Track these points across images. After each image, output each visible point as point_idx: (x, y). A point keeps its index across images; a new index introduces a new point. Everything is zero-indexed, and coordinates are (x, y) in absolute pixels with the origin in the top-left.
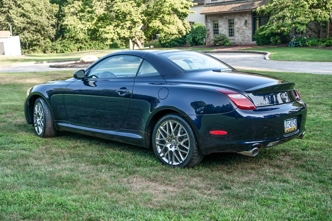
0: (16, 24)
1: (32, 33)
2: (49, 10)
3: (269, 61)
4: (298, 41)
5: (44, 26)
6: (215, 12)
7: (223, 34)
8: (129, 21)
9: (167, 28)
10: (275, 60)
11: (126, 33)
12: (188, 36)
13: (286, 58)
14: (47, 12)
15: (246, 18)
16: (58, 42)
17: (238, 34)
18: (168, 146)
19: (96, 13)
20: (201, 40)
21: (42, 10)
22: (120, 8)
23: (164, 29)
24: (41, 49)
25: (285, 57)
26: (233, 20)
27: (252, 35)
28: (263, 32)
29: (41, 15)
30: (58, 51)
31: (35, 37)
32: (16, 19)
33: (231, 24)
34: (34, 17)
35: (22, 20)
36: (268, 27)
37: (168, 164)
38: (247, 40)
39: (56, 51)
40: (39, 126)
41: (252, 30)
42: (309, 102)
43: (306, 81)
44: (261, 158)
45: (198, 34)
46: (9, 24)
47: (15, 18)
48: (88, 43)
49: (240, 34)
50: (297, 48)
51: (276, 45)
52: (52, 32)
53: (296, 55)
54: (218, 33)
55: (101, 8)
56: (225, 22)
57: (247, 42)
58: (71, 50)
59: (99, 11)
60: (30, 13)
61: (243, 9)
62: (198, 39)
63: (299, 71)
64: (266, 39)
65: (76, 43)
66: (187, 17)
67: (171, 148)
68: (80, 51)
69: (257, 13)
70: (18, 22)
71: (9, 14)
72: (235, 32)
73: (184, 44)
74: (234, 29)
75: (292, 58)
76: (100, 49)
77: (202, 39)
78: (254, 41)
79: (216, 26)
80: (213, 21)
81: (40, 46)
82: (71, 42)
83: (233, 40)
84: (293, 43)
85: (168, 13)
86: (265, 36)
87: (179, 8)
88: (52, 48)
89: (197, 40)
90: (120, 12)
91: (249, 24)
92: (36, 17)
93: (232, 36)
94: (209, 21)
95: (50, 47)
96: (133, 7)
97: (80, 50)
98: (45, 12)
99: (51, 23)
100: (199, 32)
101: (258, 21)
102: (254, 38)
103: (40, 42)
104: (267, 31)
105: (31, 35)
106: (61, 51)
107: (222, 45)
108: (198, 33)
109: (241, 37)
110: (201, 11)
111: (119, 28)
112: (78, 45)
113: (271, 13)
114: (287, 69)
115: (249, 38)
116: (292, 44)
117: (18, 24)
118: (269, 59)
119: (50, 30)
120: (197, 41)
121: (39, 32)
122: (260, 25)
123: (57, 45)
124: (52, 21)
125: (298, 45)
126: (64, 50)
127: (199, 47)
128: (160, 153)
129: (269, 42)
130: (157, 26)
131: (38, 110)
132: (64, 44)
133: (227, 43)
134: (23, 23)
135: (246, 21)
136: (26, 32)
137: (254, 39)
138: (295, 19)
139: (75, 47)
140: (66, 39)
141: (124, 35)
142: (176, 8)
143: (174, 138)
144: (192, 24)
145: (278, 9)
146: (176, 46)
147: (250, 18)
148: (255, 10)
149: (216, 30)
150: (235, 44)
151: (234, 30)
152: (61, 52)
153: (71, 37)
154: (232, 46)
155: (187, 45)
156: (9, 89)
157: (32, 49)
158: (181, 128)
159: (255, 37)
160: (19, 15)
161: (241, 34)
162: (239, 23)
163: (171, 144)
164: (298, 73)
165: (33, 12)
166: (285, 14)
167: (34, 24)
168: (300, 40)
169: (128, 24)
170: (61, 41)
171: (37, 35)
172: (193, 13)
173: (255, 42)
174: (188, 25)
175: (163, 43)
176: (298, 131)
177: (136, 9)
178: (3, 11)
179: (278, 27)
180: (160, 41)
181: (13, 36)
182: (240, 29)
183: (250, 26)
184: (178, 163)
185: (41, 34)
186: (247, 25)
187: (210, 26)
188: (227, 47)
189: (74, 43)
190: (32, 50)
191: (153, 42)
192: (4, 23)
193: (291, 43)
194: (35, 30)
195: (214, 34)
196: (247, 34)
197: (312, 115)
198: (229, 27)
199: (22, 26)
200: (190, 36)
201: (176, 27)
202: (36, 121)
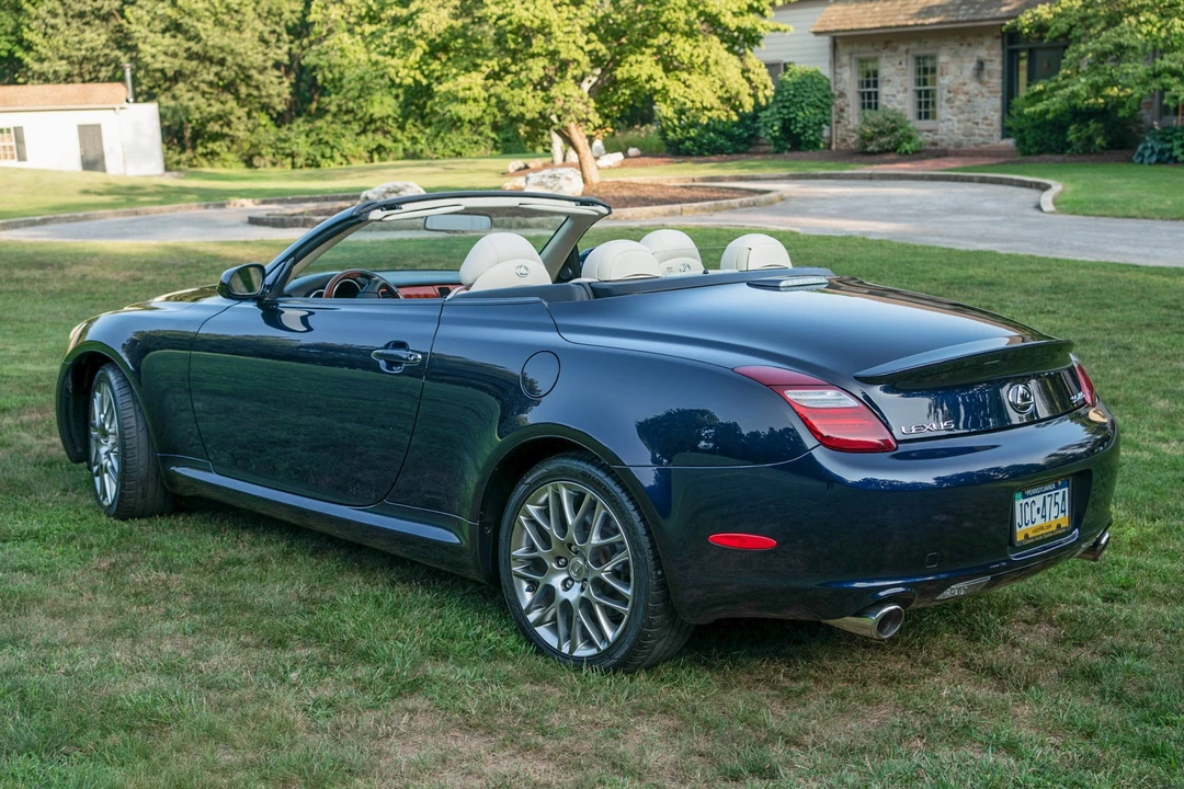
0: (149, 59)
1: (204, 93)
2: (266, 9)
3: (1051, 216)
4: (1170, 141)
5: (249, 69)
6: (867, 26)
7: (895, 110)
8: (541, 58)
9: (683, 86)
10: (1074, 213)
11: (530, 103)
12: (766, 117)
13: (1115, 207)
14: (259, 15)
15: (982, 53)
16: (299, 126)
17: (949, 110)
18: (557, 582)
19: (421, 26)
20: (814, 130)
21: (243, 10)
22: (508, 10)
23: (672, 89)
24: (237, 152)
25: (1114, 202)
26: (933, 58)
27: (1003, 115)
28: (1040, 107)
29: (238, 29)
30: (300, 161)
31: (216, 108)
32: (148, 40)
33: (925, 72)
34: (213, 36)
35: (168, 46)
36: (1060, 88)
37: (557, 652)
38: (982, 132)
39: (289, 160)
40: (107, 471)
41: (1003, 98)
42: (1169, 392)
43: (1175, 304)
44: (935, 633)
45: (803, 110)
46: (124, 59)
47: (146, 37)
48: (405, 133)
49: (957, 111)
50: (1164, 167)
51: (1087, 153)
52: (279, 90)
53: (1157, 197)
54: (876, 104)
55: (441, 9)
56: (904, 65)
57: (981, 139)
58: (345, 157)
59: (431, 16)
60: (198, 20)
61: (971, 18)
62: (801, 128)
63: (1157, 257)
64: (1052, 132)
65: (364, 132)
66: (759, 45)
67: (567, 589)
68: (377, 163)
69: (1020, 32)
70: (153, 51)
71: (124, 22)
72: (938, 105)
73: (751, 145)
74: (934, 90)
75: (1138, 208)
76: (450, 157)
77: (816, 128)
78: (1009, 137)
79: (871, 79)
80: (861, 61)
81: (232, 142)
82: (346, 129)
83: (930, 134)
84: (1152, 147)
85: (687, 28)
86: (1045, 121)
87: (724, 11)
88: (277, 148)
89: (798, 130)
90: (510, 23)
91: (990, 74)
92: (218, 33)
93: (927, 116)
94: (845, 59)
95: (270, 146)
96: (555, 6)
97: (376, 156)
98: (252, 17)
99: (275, 57)
100: (806, 101)
101: (1023, 63)
102: (1010, 129)
103: (233, 126)
104: (1054, 104)
105: (201, 101)
106: (307, 159)
107: (887, 151)
108: (803, 104)
109: (959, 121)
110: (817, 23)
111: (506, 83)
112: (369, 140)
113: (1070, 37)
114: (1116, 249)
115: (988, 125)
116: (1147, 153)
117: (156, 61)
118: (1052, 208)
119: (271, 82)
120: (799, 135)
121: (230, 92)
122: (1031, 79)
123: (293, 140)
124: (279, 51)
125: (1171, 157)
126: (319, 158)
127: (804, 154)
128: (529, 610)
129: (1064, 142)
130: (644, 77)
131: (102, 412)
132: (321, 136)
133: (908, 143)
134: (175, 55)
135: (981, 64)
136: (184, 90)
137: (1006, 132)
138: (1162, 58)
139: (359, 146)
140: (329, 118)
141: (522, 109)
142: (715, 11)
143: (576, 553)
144: (782, 72)
145: (1099, 22)
146: (722, 152)
147: (995, 52)
148: (1013, 21)
149: (869, 93)
150: (939, 148)
151: (933, 96)
152: (307, 165)
153: (344, 108)
154: (924, 155)
155: (762, 149)
156: (67, 307)
157: (205, 151)
158: (604, 511)
159: (1010, 123)
160: (159, 25)
161: (962, 112)
162: (954, 71)
163: (565, 576)
164: (1153, 268)
165: (210, 18)
166: (1122, 40)
167: (211, 60)
168: (1176, 138)
169: (537, 68)
170: (311, 125)
171: (223, 99)
172: (778, 30)
173: (1010, 142)
174: (762, 76)
175: (673, 141)
176: (1074, 537)
177: (569, 11)
178: (103, 12)
179: (1097, 89)
180: (663, 132)
181: (136, 101)
182: (956, 92)
183: (996, 82)
184: (593, 651)
185: (237, 98)
186: (986, 78)
187: (848, 81)
188: (907, 157)
189: (358, 131)
190: (204, 155)
191: (639, 136)
192: (106, 55)
193: (1145, 148)
194: (217, 84)
195: (864, 108)
196: (984, 111)
197: (1173, 444)
198: (918, 83)
199: (170, 65)
200: (772, 114)
201: (717, 81)
202: (97, 452)
